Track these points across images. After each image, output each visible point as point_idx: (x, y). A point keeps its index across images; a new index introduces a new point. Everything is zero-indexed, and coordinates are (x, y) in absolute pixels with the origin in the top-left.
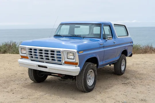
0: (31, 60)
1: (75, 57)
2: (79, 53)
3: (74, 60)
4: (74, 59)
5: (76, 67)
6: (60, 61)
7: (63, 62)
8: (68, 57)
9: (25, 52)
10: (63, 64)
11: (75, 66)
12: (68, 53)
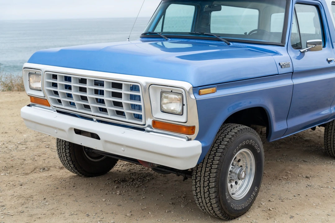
0: (58, 111)
1: (185, 107)
2: (199, 94)
3: (182, 119)
4: (181, 114)
5: (189, 140)
6: (139, 117)
7: (149, 122)
8: (165, 107)
9: (39, 85)
10: (149, 129)
11: (185, 136)
12: (164, 92)
